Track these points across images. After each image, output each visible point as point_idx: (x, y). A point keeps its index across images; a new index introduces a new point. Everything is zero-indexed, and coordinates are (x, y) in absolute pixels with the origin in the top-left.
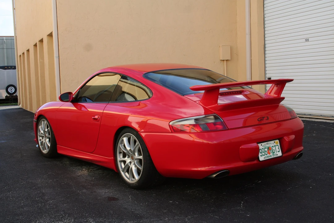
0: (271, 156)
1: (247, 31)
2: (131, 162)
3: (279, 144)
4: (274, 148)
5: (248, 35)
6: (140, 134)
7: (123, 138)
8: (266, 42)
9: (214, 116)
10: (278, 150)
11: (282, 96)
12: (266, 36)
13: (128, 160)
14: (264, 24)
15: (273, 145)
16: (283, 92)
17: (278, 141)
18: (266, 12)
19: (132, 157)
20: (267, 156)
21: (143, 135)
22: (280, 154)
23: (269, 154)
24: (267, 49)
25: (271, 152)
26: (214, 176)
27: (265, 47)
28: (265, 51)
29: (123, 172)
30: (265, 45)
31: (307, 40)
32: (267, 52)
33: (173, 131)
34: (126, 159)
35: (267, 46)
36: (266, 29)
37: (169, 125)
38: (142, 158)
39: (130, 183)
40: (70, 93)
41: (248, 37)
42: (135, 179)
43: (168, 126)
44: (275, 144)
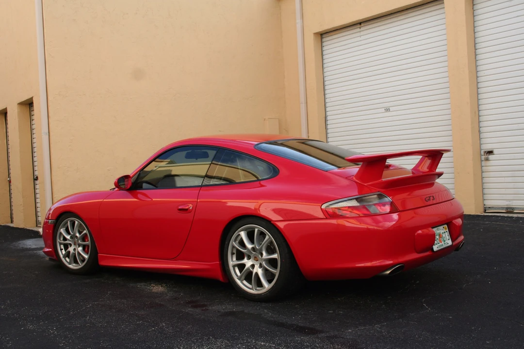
0: (442, 245)
1: (302, 99)
2: (253, 266)
3: (447, 230)
4: (444, 235)
5: (304, 104)
6: (276, 224)
7: (240, 233)
8: (328, 113)
9: (378, 195)
10: (448, 237)
11: (438, 170)
12: (327, 105)
13: (248, 263)
14: (324, 90)
15: (443, 231)
16: (440, 165)
17: (446, 226)
18: (326, 74)
19: (255, 257)
20: (439, 244)
21: (281, 225)
22: (450, 243)
23: (441, 242)
24: (329, 122)
25: (442, 239)
26: (388, 272)
27: (326, 120)
28: (326, 125)
29: (239, 280)
30: (326, 117)
31: (387, 110)
32: (329, 127)
33: (328, 217)
34: (245, 261)
35: (328, 118)
36: (327, 96)
37: (321, 209)
38: (277, 257)
39: (255, 294)
40: (127, 177)
41: (303, 106)
42: (265, 288)
43: (321, 211)
44: (444, 231)
